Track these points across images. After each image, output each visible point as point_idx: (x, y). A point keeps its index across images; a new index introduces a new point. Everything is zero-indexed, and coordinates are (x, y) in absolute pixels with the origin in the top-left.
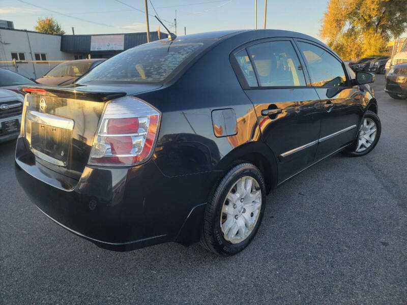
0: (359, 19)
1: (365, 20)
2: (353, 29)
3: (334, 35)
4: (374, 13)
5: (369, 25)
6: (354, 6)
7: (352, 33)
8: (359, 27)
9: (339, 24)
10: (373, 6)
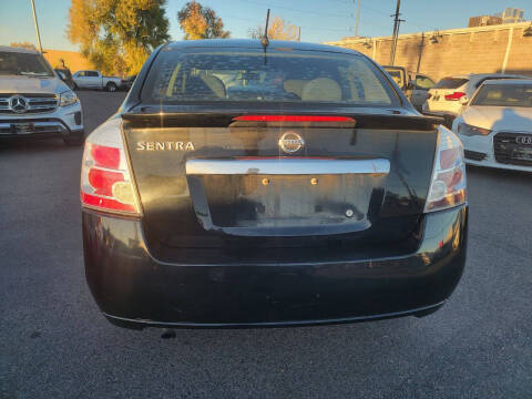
0: (117, 26)
1: (124, 28)
2: (110, 37)
3: (88, 41)
4: (133, 22)
5: (129, 35)
6: (107, 8)
7: (109, 42)
8: (117, 36)
9: (93, 26)
10: (130, 13)
